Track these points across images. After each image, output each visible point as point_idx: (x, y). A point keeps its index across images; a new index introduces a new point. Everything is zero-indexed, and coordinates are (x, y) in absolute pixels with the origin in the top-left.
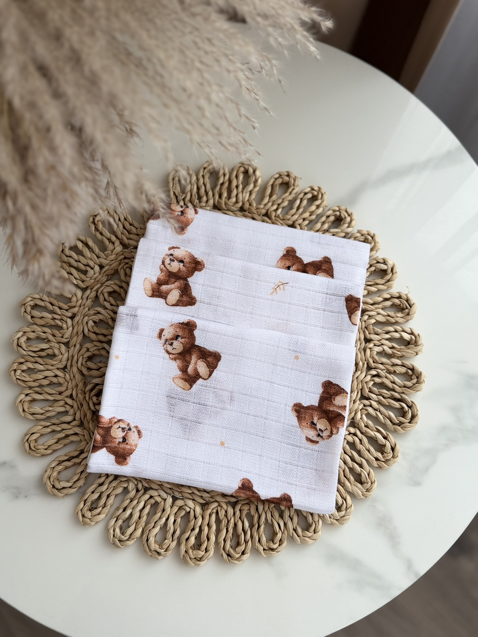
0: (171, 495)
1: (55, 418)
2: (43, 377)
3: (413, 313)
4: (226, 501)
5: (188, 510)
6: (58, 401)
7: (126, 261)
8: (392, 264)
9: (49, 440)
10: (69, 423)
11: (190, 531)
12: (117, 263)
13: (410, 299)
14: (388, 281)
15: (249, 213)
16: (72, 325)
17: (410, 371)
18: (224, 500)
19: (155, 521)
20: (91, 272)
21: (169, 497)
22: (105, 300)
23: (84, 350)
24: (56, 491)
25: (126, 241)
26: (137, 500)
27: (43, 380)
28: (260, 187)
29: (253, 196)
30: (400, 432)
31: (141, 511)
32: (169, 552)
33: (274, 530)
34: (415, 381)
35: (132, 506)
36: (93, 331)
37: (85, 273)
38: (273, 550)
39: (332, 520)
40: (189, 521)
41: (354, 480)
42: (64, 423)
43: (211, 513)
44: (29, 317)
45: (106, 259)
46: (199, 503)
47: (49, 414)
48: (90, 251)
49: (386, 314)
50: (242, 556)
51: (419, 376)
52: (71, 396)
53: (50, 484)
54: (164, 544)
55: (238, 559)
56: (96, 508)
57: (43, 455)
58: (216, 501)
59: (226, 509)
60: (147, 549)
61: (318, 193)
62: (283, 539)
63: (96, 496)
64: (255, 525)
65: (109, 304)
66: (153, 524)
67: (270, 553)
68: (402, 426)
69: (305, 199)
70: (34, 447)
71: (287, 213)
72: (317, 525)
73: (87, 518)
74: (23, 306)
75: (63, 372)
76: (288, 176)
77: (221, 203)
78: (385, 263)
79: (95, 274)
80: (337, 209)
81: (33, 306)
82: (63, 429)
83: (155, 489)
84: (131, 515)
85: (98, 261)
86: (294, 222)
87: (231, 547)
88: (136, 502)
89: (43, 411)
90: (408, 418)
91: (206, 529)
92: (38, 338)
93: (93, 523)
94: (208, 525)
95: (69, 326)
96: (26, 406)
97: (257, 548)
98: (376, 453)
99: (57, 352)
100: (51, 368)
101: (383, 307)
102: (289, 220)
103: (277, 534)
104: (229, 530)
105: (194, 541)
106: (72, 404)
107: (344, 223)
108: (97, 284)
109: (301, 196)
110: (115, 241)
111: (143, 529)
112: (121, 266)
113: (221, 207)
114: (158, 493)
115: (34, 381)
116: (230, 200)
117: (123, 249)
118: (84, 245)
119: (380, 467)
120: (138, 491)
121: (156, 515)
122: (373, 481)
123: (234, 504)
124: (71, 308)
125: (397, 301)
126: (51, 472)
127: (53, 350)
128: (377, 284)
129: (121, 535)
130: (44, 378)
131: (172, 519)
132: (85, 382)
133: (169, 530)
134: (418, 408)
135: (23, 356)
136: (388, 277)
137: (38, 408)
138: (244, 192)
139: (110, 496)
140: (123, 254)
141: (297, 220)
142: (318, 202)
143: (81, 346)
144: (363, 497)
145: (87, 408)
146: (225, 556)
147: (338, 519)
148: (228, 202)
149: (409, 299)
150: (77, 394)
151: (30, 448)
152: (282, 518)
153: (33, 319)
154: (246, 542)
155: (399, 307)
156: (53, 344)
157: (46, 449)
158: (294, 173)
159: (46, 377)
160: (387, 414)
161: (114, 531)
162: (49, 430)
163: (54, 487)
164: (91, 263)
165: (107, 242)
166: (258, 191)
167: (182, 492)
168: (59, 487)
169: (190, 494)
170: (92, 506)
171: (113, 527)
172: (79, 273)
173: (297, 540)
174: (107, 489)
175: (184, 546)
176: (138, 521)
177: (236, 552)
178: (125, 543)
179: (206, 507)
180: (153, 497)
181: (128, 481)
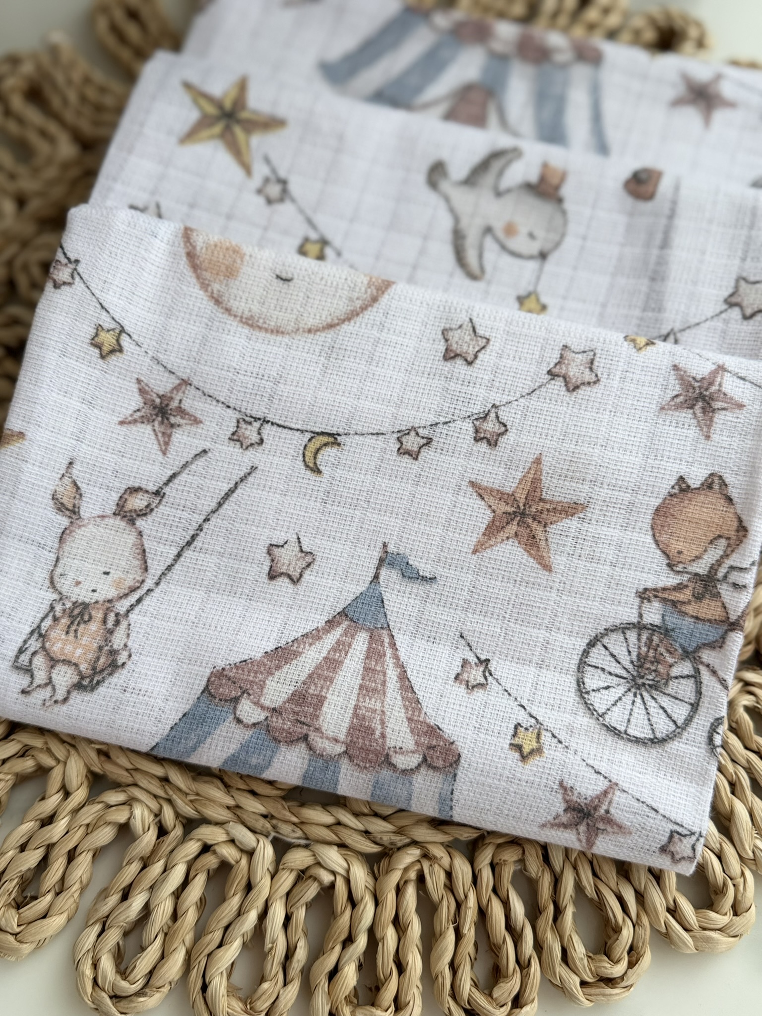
0: (271, 838)
4: (447, 839)
5: (327, 878)
11: (338, 948)
18: (440, 837)
19: (224, 922)
21: (261, 843)
25: (88, 130)
26: (162, 862)
31: (178, 894)
33: (607, 918)
35: (147, 882)
38: (610, 982)
43: (402, 883)
45: (33, 180)
46: (363, 853)
50: (515, 1011)
54: (259, 998)
56: (35, 898)
58: (414, 843)
59: (447, 866)
62: (641, 944)
63: (32, 858)
64: (546, 908)
66: (217, 935)
72: (741, 889)
73: (7, 931)
83: (216, 823)
84: (147, 911)
87: (478, 987)
88: (157, 868)
91: (390, 935)
93: (26, 948)
94: (396, 922)
97: (559, 983)
103: (618, 930)
104: (465, 930)
105: (355, 979)
110: (56, 134)
111: (189, 953)
114: (228, 833)
120: (162, 832)
121: (226, 904)
123: (472, 847)
129: (119, 978)
131: (278, 913)
133: (271, 949)
139: (78, 851)
152: (629, 881)
154: (523, 965)
161: (95, 966)
165: (34, 138)
167: (302, 823)
169: (328, 827)
170: (25, 895)
171: (91, 955)
173: (686, 944)
174: (67, 832)
175: (325, 997)
176: (169, 927)
177: (495, 1000)
178: (134, 1005)
179: (384, 863)
180: (211, 846)
181: (129, 802)
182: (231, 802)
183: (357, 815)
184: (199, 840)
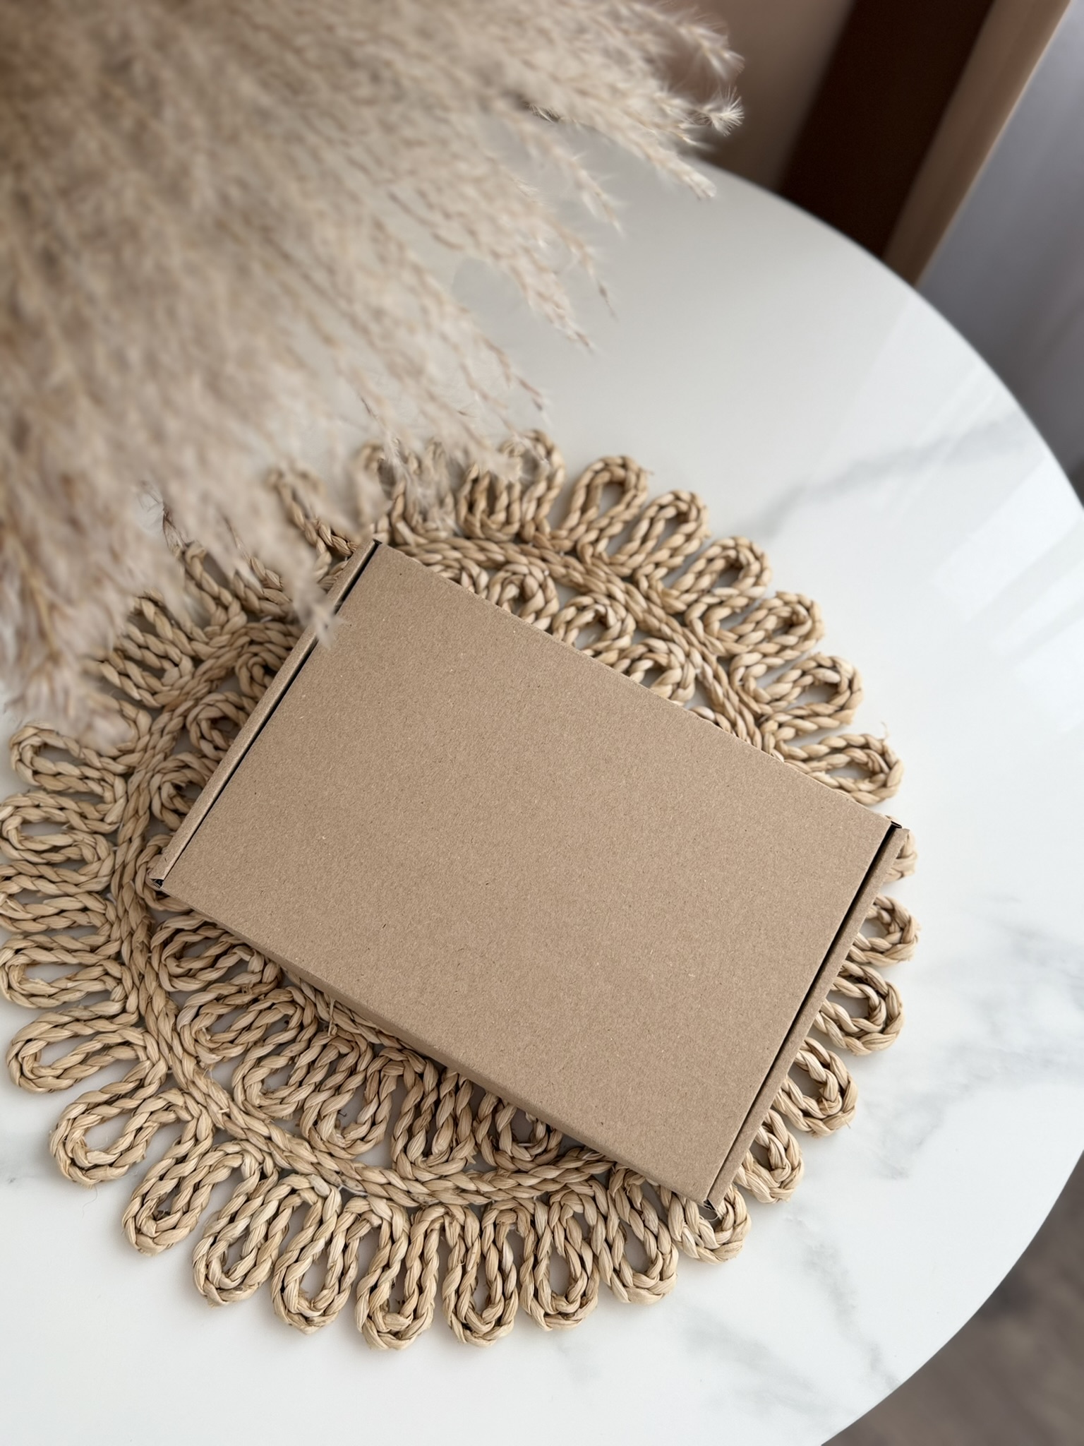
0: (340, 1188)
1: (80, 1006)
2: (56, 911)
3: (894, 783)
4: (465, 1203)
5: (376, 1222)
6: (87, 966)
7: (255, 649)
8: (851, 671)
9: (66, 1056)
10: (111, 1018)
11: (379, 1271)
12: (234, 653)
13: (890, 752)
14: (842, 708)
15: (534, 546)
16: (127, 792)
17: (886, 916)
18: (460, 1201)
19: (301, 1245)
20: (172, 673)
21: (333, 1192)
22: (203, 737)
23: (150, 850)
24: (79, 1173)
25: (256, 603)
26: (261, 1198)
27: (56, 918)
28: (562, 491)
29: (546, 509)
30: (862, 1053)
31: (270, 1222)
32: (330, 1320)
33: (570, 1271)
34: (896, 937)
35: (249, 1212)
36: (172, 807)
37: (159, 673)
38: (565, 1316)
39: (702, 1251)
40: (377, 1248)
41: (753, 1159)
42: (100, 1017)
43: (429, 1231)
44: (29, 773)
45: (207, 644)
46: (403, 1207)
47: (67, 997)
48: (172, 625)
49: (836, 784)
50: (497, 1328)
51: (905, 927)
52: (118, 957)
53: (65, 1157)
54: (320, 1300)
55: (485, 1336)
56: (168, 1214)
57: (51, 1091)
58: (441, 1204)
59: (462, 1223)
60: (282, 1308)
61: (690, 508)
62: (590, 1292)
63: (168, 1185)
64: (528, 1259)
65: (211, 746)
66: (296, 1253)
67: (559, 1324)
68: (865, 1038)
69: (659, 520)
70: (32, 1072)
71: (619, 550)
72: (668, 1262)
73: (147, 1236)
74: (16, 747)
75: (101, 900)
76: (624, 466)
77: (472, 525)
78: (834, 667)
79: (181, 677)
80: (731, 543)
81: (40, 747)
82: (98, 1033)
83: (302, 1174)
84: (247, 1232)
85: (188, 647)
86: (635, 571)
87: (473, 1309)
88: (258, 1201)
89: (53, 991)
90: (878, 1022)
91: (416, 1267)
92: (47, 821)
93: (160, 1248)
94: (421, 1257)
95: (120, 795)
96: (16, 977)
97: (529, 1313)
98: (806, 1100)
99: (88, 854)
100: (72, 890)
101: (830, 767)
102: (622, 565)
103: (576, 1281)
104: (469, 1268)
105: (388, 1294)
106: (118, 975)
107: (746, 576)
108: (186, 700)
109: (652, 512)
110: (230, 604)
111: (274, 1264)
112: (241, 661)
113: (472, 532)
114: (310, 1183)
115: (34, 920)
116: (494, 517)
117: (249, 621)
118: (158, 611)
119: (813, 1132)
120: (263, 1176)
121: (303, 1232)
122: (796, 1164)
123: (482, 1209)
124: (124, 754)
125: (860, 755)
126: (69, 1129)
127: (81, 850)
128: (817, 715)
129: (223, 1276)
130: (58, 914)
131: (339, 1242)
132: (151, 923)
133: (332, 1267)
134: (902, 999)
135: (11, 863)
136: (840, 700)
137: (42, 983)
138: (525, 499)
139: (201, 1186)
140: (246, 634)
141: (640, 567)
142: (688, 528)
143: (145, 838)
144: (773, 1200)
145: (154, 984)
146: (458, 1328)
147: (714, 1247)
148: (489, 522)
149: (887, 752)
150: (132, 952)
151: (22, 1073)
152: (590, 1244)
153: (37, 777)
154: (507, 1298)
155: (865, 768)
156: (80, 836)
157: (58, 1077)
158: (637, 461)
159: (63, 911)
160: (832, 1011)
161: (207, 1266)
162: (66, 1033)
163: (73, 1163)
164: (174, 653)
165: (211, 605)
166: (556, 499)
167: (363, 1180)
168: (86, 1164)
169: (382, 1185)
170: (161, 1208)
171: (205, 1258)
172: (146, 674)
173: (621, 1295)
174: (195, 1170)
175: (366, 1304)
176: (262, 1245)
177: (483, 1319)
178: (232, 1296)
179: (419, 1214)
180: (297, 1190)
181: (242, 1153)
182: (315, 1160)
183: (403, 1178)
184: (289, 1185)
